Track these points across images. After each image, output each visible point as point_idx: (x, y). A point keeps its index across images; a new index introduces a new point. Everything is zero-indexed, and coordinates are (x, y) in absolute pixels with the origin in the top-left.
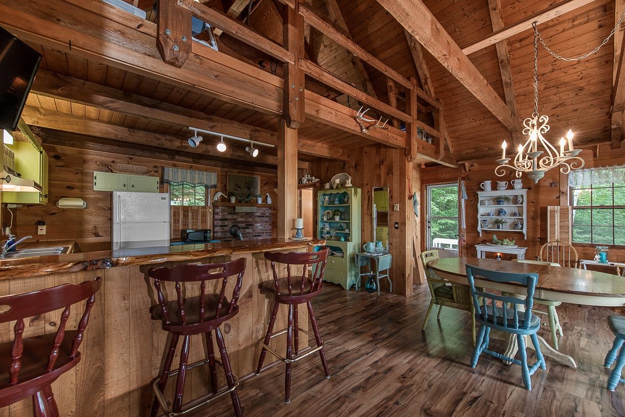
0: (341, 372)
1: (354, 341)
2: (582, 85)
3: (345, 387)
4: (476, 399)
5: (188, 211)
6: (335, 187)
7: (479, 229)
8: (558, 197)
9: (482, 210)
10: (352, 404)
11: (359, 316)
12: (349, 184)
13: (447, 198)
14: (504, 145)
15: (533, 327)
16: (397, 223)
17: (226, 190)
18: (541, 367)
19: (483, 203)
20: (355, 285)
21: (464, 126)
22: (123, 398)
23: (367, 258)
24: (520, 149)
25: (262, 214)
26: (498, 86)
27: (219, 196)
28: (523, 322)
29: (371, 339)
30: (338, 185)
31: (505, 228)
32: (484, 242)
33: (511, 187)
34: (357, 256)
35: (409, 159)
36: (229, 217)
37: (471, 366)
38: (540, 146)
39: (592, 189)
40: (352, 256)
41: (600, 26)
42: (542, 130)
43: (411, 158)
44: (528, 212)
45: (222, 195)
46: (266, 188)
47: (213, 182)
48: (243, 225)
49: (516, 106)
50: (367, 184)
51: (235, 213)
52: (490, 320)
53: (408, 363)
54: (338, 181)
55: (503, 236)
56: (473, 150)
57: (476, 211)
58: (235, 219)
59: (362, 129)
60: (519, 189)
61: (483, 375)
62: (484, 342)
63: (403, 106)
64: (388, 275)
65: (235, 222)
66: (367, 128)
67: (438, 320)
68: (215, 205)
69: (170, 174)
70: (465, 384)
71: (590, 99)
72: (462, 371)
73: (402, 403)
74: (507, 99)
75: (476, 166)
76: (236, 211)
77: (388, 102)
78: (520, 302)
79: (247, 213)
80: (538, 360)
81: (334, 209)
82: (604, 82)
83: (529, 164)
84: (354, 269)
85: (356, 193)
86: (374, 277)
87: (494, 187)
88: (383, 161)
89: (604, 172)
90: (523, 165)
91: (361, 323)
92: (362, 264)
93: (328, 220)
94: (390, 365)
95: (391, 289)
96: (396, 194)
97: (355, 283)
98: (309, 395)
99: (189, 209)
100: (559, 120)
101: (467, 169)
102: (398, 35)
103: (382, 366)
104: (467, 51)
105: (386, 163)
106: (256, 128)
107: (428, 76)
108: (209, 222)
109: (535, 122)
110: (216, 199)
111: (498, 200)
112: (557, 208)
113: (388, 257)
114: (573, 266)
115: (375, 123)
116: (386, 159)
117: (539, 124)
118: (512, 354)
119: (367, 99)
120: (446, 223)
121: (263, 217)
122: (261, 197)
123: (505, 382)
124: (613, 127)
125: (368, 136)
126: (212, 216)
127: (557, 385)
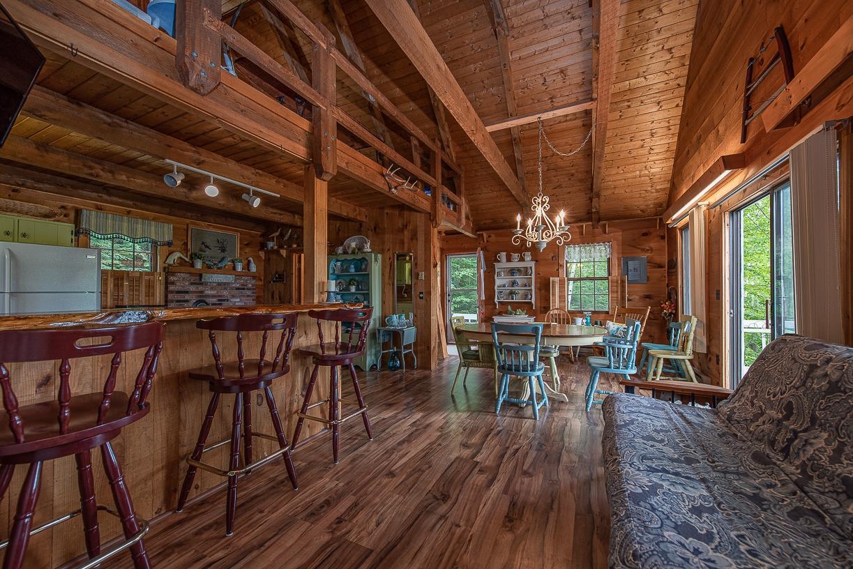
0: (383, 434)
1: (388, 411)
2: (573, 171)
3: (391, 443)
4: (500, 432)
5: (123, 279)
6: (350, 252)
7: (496, 300)
8: (558, 270)
9: (498, 282)
10: (401, 452)
11: (387, 392)
12: (368, 248)
13: (462, 273)
14: (519, 218)
15: (539, 370)
16: (422, 293)
17: (186, 250)
18: (545, 404)
19: (499, 274)
20: (376, 365)
21: (483, 195)
22: (145, 481)
23: (388, 332)
24: (530, 222)
25: (243, 285)
26: (512, 161)
27: (176, 258)
28: (533, 366)
29: (405, 407)
30: (354, 249)
31: (517, 299)
32: (500, 314)
33: (522, 259)
34: (379, 330)
35: (434, 225)
36: (192, 288)
37: (495, 412)
38: (544, 222)
39: (580, 262)
40: (372, 332)
41: (584, 125)
42: (545, 208)
43: (436, 223)
44: (535, 283)
45: (180, 258)
46: (247, 250)
47: (168, 237)
48: (214, 300)
49: (526, 183)
50: (389, 250)
51: (202, 284)
52: (510, 369)
53: (444, 418)
54: (353, 245)
55: (516, 306)
56: (490, 221)
57: (493, 282)
58: (202, 292)
59: (390, 188)
60: (528, 261)
61: (505, 416)
62: (504, 394)
63: (427, 166)
64: (412, 350)
65: (201, 296)
66: (396, 188)
67: (465, 386)
68: (168, 271)
69: (93, 221)
70: (492, 424)
71: (579, 184)
72: (489, 416)
73: (444, 444)
74: (519, 175)
75: (493, 238)
76: (203, 280)
77: (412, 160)
78: (531, 349)
79: (219, 284)
80: (543, 398)
81: (348, 279)
82: (587, 172)
83: (536, 236)
84: (374, 346)
85: (376, 260)
86: (398, 354)
87: (509, 259)
88: (407, 225)
89: (598, 248)
90: (532, 237)
91: (391, 396)
92: (384, 340)
93: (340, 291)
94: (428, 422)
95: (415, 364)
96: (421, 261)
97: (375, 363)
98: (357, 455)
99: (125, 277)
100: (558, 200)
101: (485, 241)
102: (421, 90)
103: (420, 425)
104: (489, 129)
105: (411, 227)
106: (257, 171)
107: (450, 139)
108: (158, 295)
109: (540, 201)
110: (172, 262)
111: (512, 272)
112: (557, 279)
113: (413, 329)
114: (568, 323)
115: (403, 183)
116: (410, 223)
117: (543, 203)
118: (526, 398)
119: (395, 157)
120: (461, 302)
121: (244, 289)
122: (241, 261)
123: (521, 418)
124: (594, 210)
125: (397, 196)
126: (163, 287)
127: (556, 414)
